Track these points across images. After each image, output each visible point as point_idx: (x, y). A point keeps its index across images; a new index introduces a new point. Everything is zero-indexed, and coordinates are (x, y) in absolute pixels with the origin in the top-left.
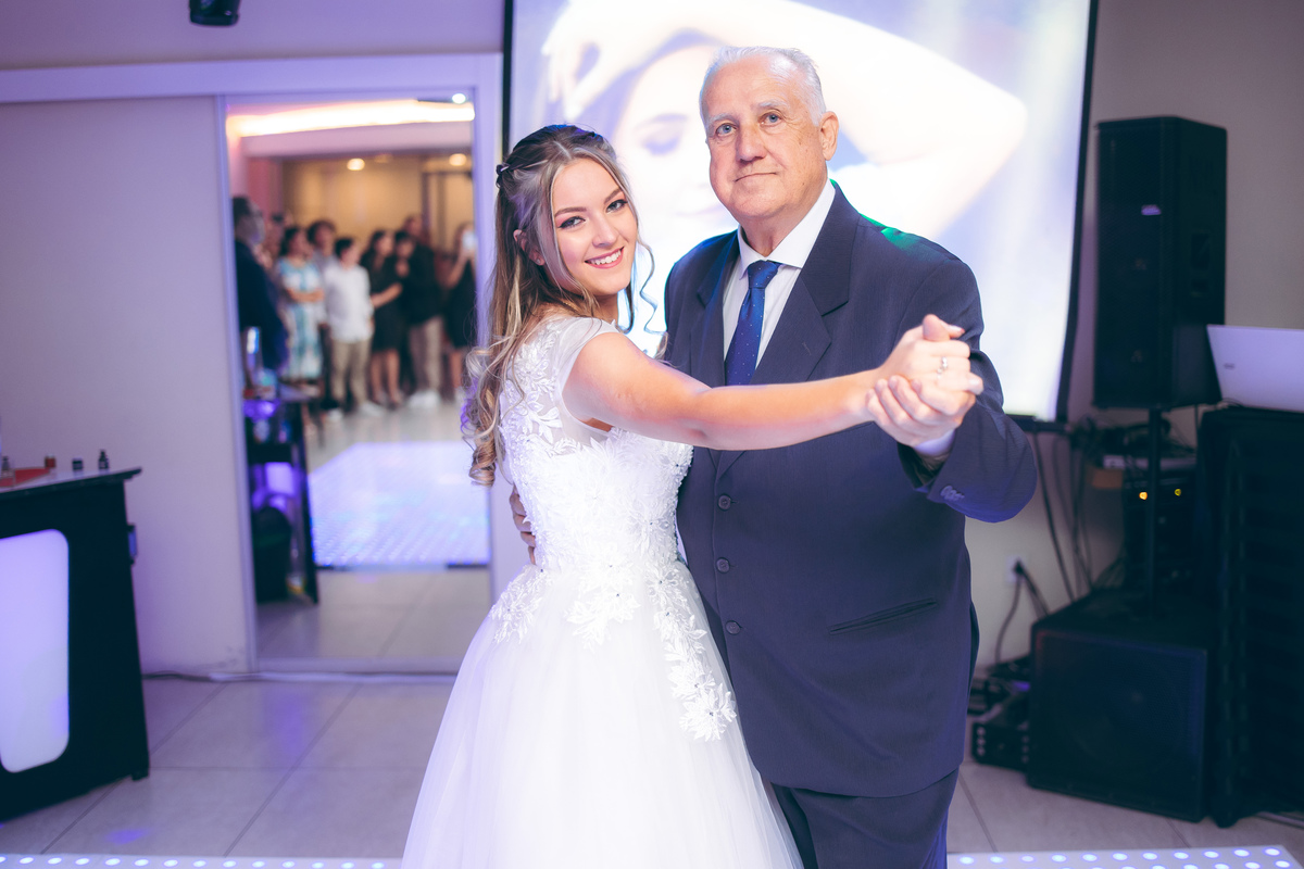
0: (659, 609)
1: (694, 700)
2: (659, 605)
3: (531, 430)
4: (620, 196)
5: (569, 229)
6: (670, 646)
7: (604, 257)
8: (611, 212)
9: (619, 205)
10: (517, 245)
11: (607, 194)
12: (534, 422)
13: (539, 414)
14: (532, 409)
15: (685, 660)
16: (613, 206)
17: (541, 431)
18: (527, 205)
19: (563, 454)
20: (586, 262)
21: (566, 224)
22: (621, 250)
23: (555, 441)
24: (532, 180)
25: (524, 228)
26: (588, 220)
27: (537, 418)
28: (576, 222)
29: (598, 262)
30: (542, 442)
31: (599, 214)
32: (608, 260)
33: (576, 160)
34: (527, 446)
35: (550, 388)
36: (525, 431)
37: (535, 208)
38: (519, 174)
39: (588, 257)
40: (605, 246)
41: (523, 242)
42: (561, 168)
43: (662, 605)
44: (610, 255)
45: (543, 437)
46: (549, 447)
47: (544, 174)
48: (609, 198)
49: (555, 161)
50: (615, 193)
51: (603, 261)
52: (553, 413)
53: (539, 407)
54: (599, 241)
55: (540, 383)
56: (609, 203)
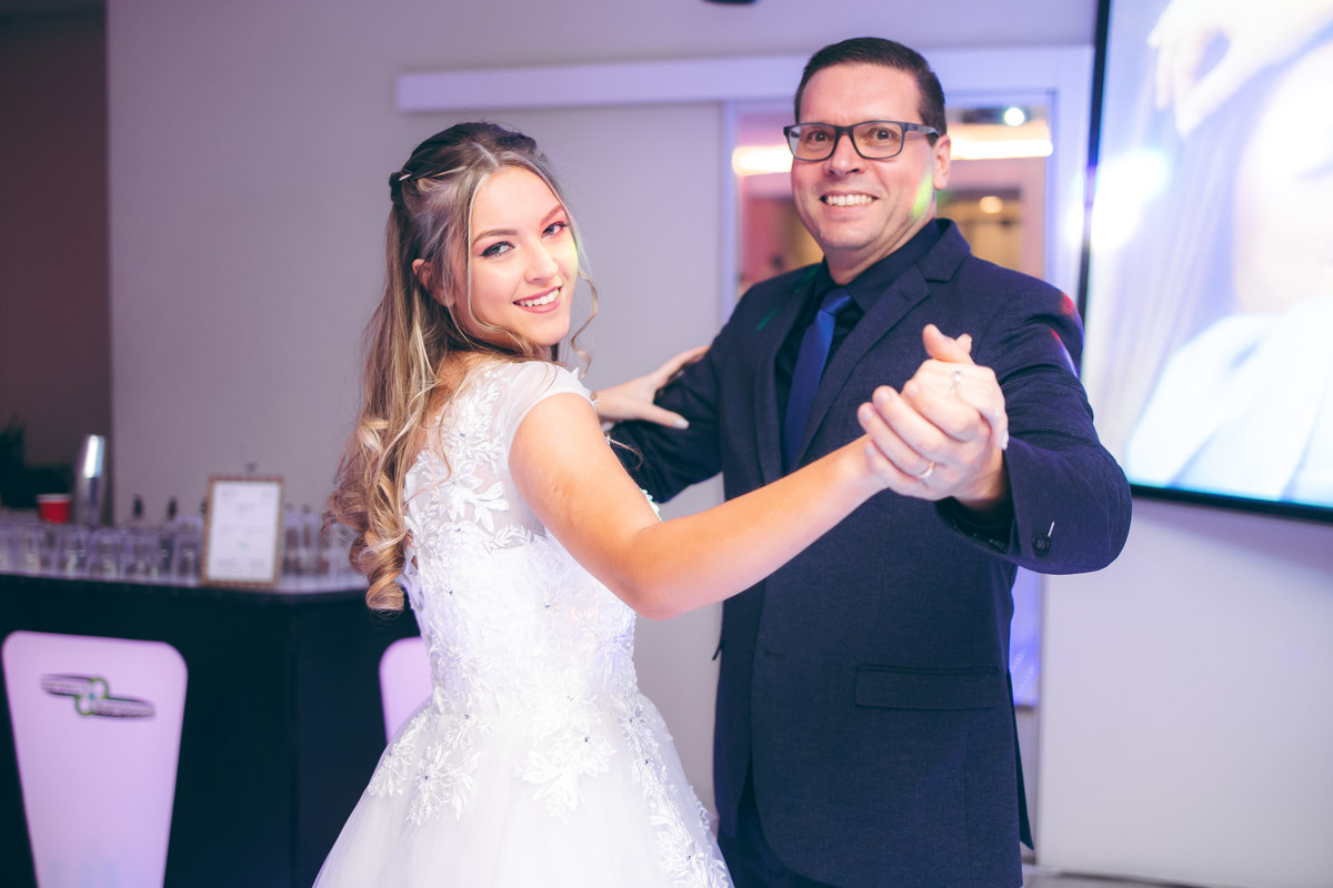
0: (637, 757)
1: (685, 878)
2: (635, 752)
3: (462, 514)
4: (560, 216)
5: (494, 258)
6: (653, 805)
7: (537, 297)
8: (547, 238)
9: (557, 229)
10: (417, 279)
11: (545, 213)
12: (467, 503)
13: (476, 491)
14: (465, 484)
15: (672, 824)
16: (549, 230)
17: (478, 515)
18: (436, 225)
19: (507, 547)
20: (516, 303)
21: (490, 252)
22: (559, 289)
23: (496, 530)
24: (447, 192)
25: (428, 258)
26: (518, 248)
27: (473, 498)
28: (503, 249)
29: (530, 303)
30: (477, 530)
31: (534, 240)
32: (544, 300)
33: (505, 168)
34: (457, 537)
35: (493, 455)
36: (453, 517)
37: (446, 229)
38: (427, 185)
39: (518, 296)
40: (540, 281)
41: (425, 276)
42: (484, 178)
43: (639, 751)
44: (546, 294)
45: (480, 524)
46: (486, 537)
47: (461, 184)
48: (547, 219)
49: (476, 168)
50: (554, 212)
51: (536, 302)
52: (497, 489)
53: (477, 482)
54: (533, 275)
55: (478, 448)
56: (546, 226)
